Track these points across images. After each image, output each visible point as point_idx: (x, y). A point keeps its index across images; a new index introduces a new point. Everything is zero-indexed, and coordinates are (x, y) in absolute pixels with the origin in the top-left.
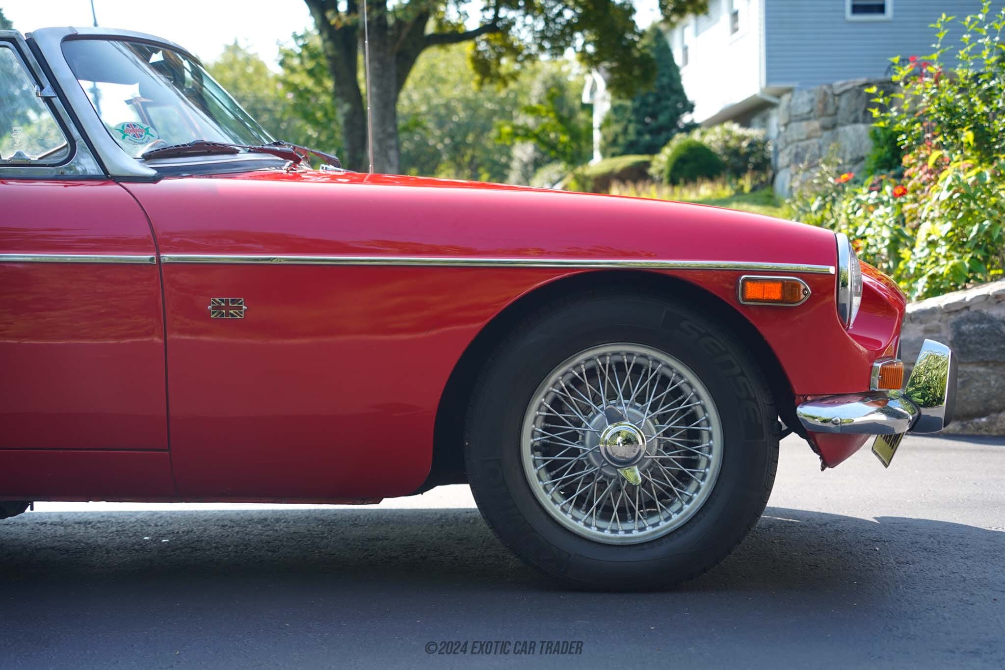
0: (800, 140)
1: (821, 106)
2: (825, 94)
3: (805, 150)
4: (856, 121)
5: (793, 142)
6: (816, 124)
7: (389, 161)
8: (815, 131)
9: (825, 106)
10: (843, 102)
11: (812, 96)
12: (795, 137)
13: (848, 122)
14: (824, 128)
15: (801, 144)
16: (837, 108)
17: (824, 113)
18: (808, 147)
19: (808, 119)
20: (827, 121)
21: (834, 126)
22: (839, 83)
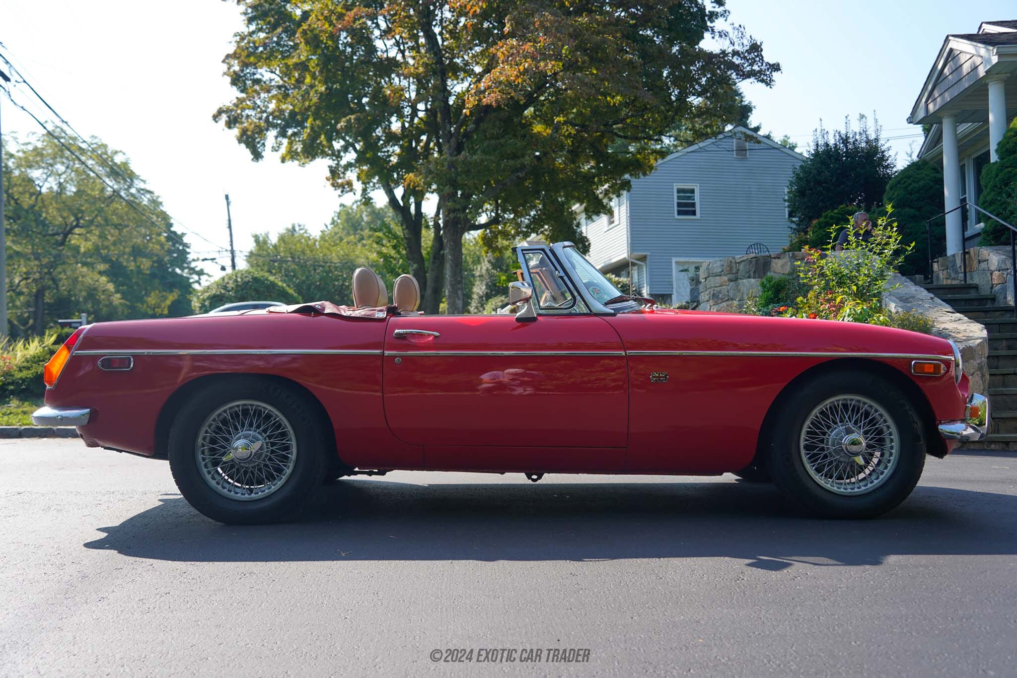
0: (715, 287)
1: (728, 268)
2: (731, 262)
3: (720, 292)
4: (749, 277)
5: (710, 288)
6: (726, 278)
7: (458, 297)
8: (725, 282)
9: (731, 268)
10: (741, 267)
11: (722, 263)
12: (713, 285)
13: (744, 277)
14: (730, 280)
15: (716, 289)
16: (738, 270)
17: (730, 272)
18: (721, 290)
19: (720, 275)
20: (732, 276)
21: (736, 280)
22: (739, 256)
